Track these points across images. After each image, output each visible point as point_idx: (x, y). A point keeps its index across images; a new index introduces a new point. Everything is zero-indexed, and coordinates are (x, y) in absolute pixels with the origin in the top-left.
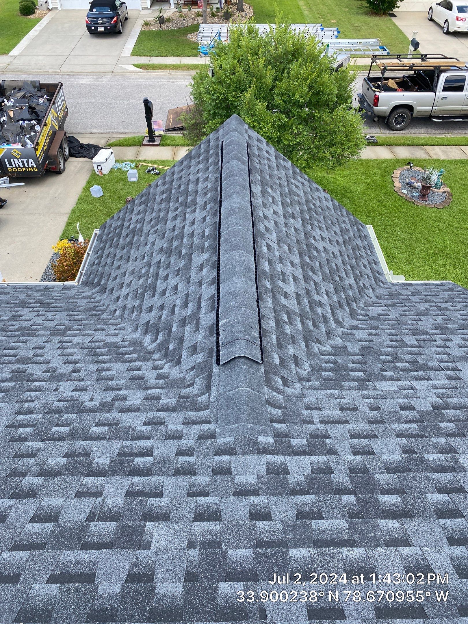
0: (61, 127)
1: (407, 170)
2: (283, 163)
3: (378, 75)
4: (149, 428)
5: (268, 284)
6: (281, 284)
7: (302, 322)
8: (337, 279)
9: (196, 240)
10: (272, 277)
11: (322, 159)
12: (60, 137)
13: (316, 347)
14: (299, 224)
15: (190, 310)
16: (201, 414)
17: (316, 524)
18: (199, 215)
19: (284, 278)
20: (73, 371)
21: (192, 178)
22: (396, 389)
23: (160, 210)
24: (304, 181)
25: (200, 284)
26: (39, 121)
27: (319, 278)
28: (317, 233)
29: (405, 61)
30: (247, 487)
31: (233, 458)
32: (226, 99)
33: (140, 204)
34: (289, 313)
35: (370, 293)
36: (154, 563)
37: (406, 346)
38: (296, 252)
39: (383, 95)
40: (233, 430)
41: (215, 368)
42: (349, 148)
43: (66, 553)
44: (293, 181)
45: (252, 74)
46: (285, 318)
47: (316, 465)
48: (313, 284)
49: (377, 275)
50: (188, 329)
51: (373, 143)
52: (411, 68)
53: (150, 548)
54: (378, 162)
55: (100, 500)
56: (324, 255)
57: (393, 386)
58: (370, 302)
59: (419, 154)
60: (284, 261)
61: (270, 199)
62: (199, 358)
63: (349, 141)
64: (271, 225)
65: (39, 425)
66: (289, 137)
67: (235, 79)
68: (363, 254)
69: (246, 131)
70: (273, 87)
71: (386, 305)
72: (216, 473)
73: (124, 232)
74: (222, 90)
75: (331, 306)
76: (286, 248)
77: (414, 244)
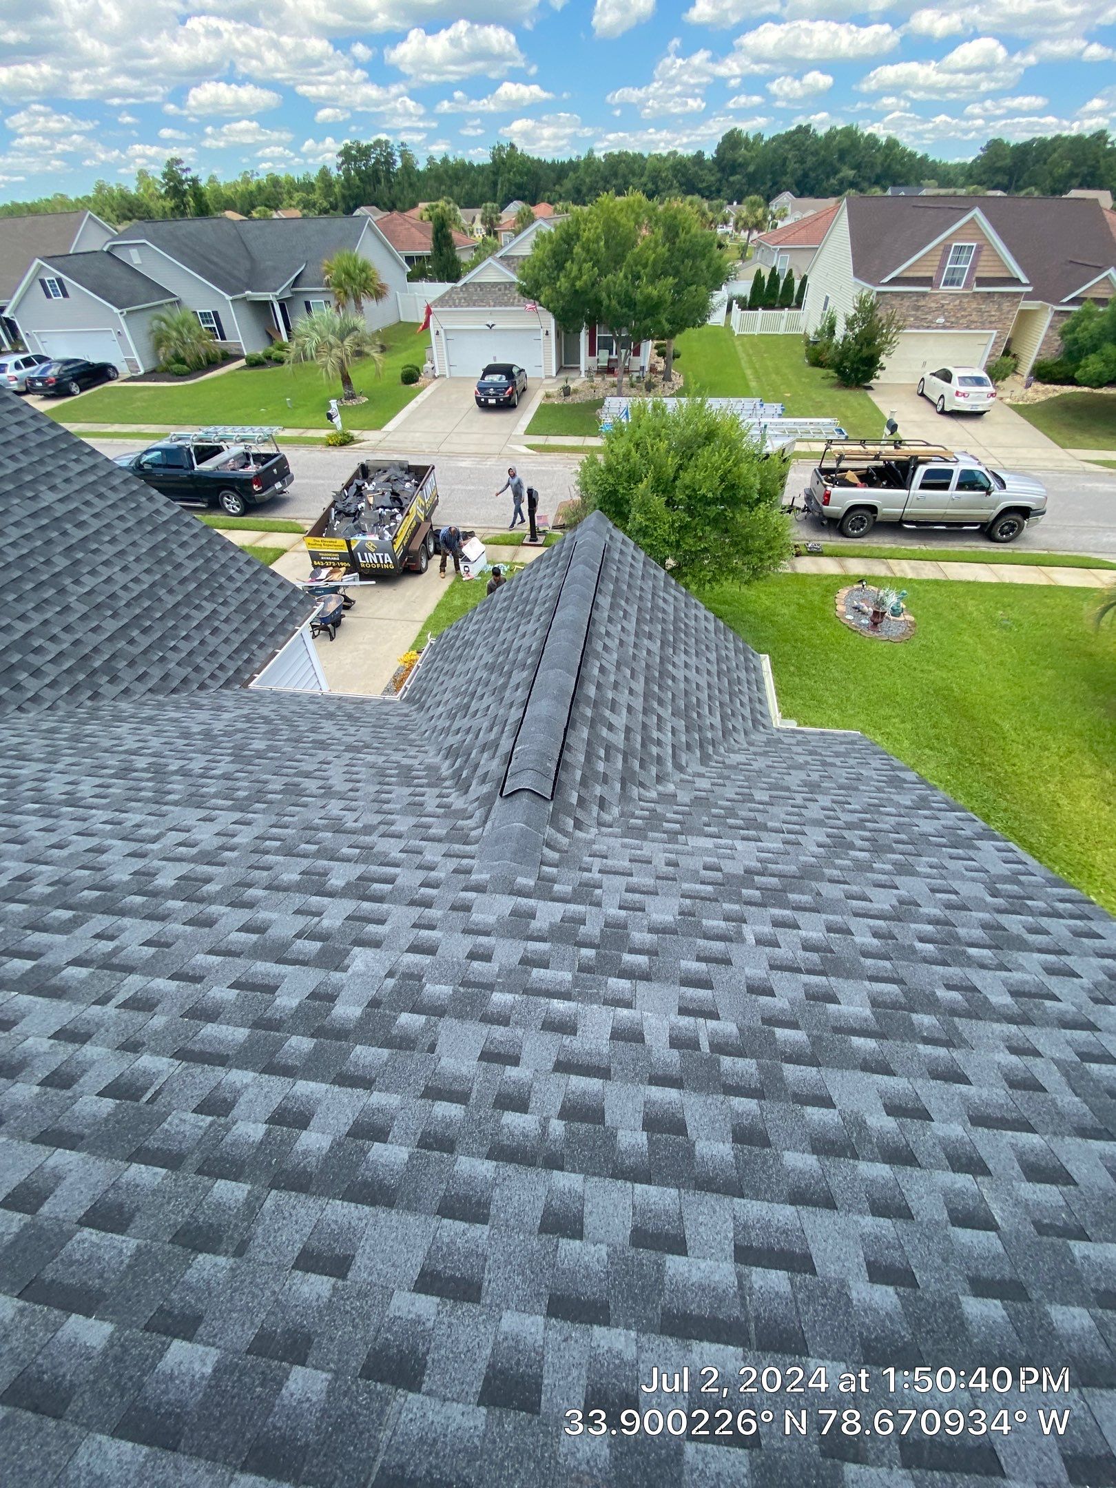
0: (427, 519)
1: (858, 589)
2: (652, 571)
3: (832, 465)
4: (404, 855)
5: (589, 712)
6: (607, 713)
7: (625, 760)
8: (695, 715)
9: (521, 655)
10: (596, 704)
11: (733, 571)
12: (425, 529)
13: (635, 791)
14: (655, 647)
15: (492, 736)
16: (468, 848)
17: (537, 973)
18: (531, 627)
19: (614, 706)
20: (351, 790)
21: (537, 584)
22: (711, 846)
23: (497, 620)
24: (678, 595)
25: (511, 705)
26: (402, 510)
27: (666, 713)
28: (680, 659)
29: (870, 448)
30: (481, 927)
31: (480, 895)
32: (616, 491)
33: (481, 612)
34: (608, 748)
35: (741, 737)
36: (343, 986)
37: (753, 801)
38: (642, 679)
39: (836, 491)
40: (492, 867)
41: (498, 801)
42: (770, 558)
43: (259, 963)
44: (661, 594)
45: (650, 462)
46: (602, 753)
47: (568, 914)
48: (655, 718)
49: (759, 717)
50: (486, 755)
51: (816, 553)
52: (877, 458)
53: (345, 971)
54: (819, 578)
55: (317, 919)
56: (682, 686)
57: (708, 843)
58: (737, 746)
59: (879, 569)
60: (620, 688)
61: (621, 613)
62: (486, 789)
63: (771, 548)
64: (613, 644)
65: (289, 841)
66: (691, 541)
67: (628, 467)
68: (745, 690)
69: (608, 530)
70: (675, 479)
71: (755, 754)
72: (454, 908)
73: (458, 644)
74: (611, 481)
75: (673, 746)
76: (628, 672)
77: (851, 687)
